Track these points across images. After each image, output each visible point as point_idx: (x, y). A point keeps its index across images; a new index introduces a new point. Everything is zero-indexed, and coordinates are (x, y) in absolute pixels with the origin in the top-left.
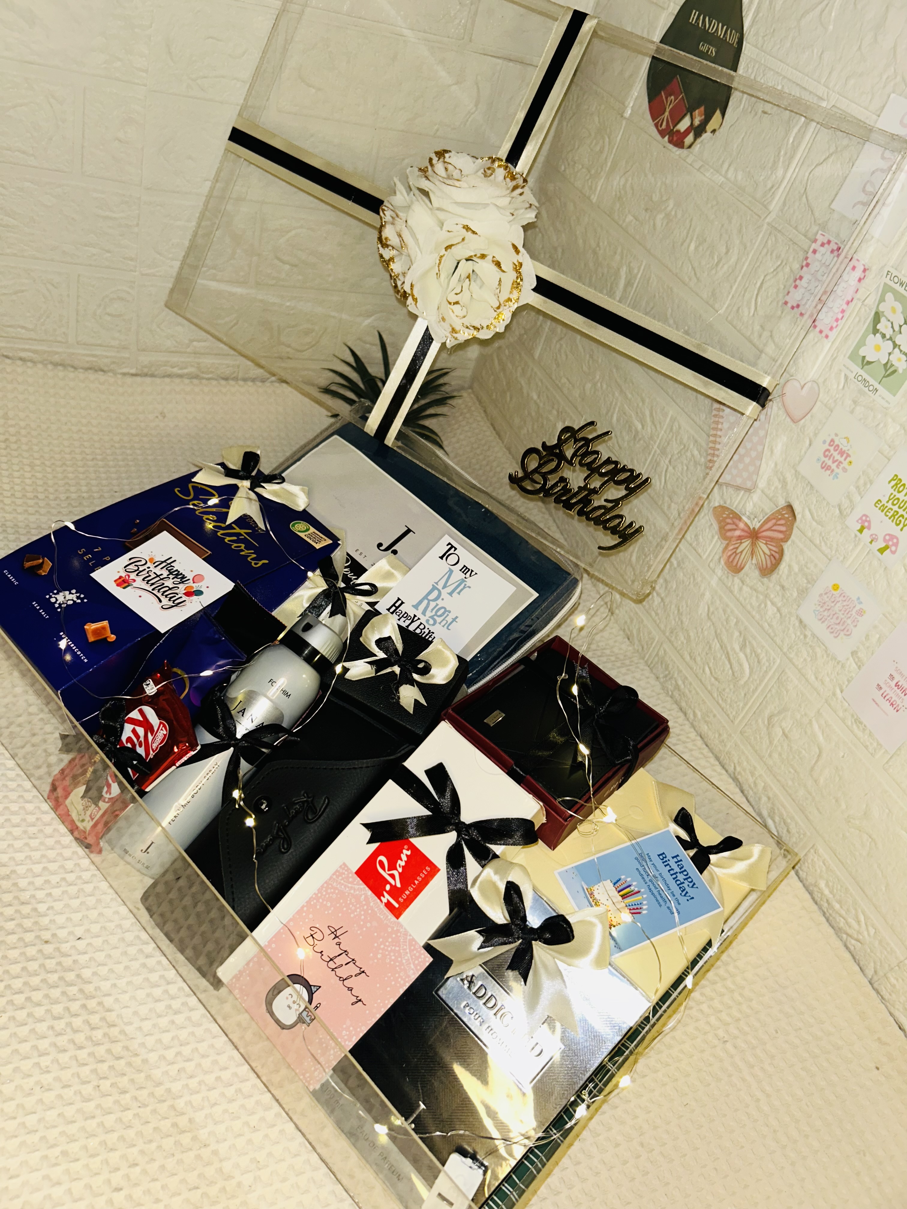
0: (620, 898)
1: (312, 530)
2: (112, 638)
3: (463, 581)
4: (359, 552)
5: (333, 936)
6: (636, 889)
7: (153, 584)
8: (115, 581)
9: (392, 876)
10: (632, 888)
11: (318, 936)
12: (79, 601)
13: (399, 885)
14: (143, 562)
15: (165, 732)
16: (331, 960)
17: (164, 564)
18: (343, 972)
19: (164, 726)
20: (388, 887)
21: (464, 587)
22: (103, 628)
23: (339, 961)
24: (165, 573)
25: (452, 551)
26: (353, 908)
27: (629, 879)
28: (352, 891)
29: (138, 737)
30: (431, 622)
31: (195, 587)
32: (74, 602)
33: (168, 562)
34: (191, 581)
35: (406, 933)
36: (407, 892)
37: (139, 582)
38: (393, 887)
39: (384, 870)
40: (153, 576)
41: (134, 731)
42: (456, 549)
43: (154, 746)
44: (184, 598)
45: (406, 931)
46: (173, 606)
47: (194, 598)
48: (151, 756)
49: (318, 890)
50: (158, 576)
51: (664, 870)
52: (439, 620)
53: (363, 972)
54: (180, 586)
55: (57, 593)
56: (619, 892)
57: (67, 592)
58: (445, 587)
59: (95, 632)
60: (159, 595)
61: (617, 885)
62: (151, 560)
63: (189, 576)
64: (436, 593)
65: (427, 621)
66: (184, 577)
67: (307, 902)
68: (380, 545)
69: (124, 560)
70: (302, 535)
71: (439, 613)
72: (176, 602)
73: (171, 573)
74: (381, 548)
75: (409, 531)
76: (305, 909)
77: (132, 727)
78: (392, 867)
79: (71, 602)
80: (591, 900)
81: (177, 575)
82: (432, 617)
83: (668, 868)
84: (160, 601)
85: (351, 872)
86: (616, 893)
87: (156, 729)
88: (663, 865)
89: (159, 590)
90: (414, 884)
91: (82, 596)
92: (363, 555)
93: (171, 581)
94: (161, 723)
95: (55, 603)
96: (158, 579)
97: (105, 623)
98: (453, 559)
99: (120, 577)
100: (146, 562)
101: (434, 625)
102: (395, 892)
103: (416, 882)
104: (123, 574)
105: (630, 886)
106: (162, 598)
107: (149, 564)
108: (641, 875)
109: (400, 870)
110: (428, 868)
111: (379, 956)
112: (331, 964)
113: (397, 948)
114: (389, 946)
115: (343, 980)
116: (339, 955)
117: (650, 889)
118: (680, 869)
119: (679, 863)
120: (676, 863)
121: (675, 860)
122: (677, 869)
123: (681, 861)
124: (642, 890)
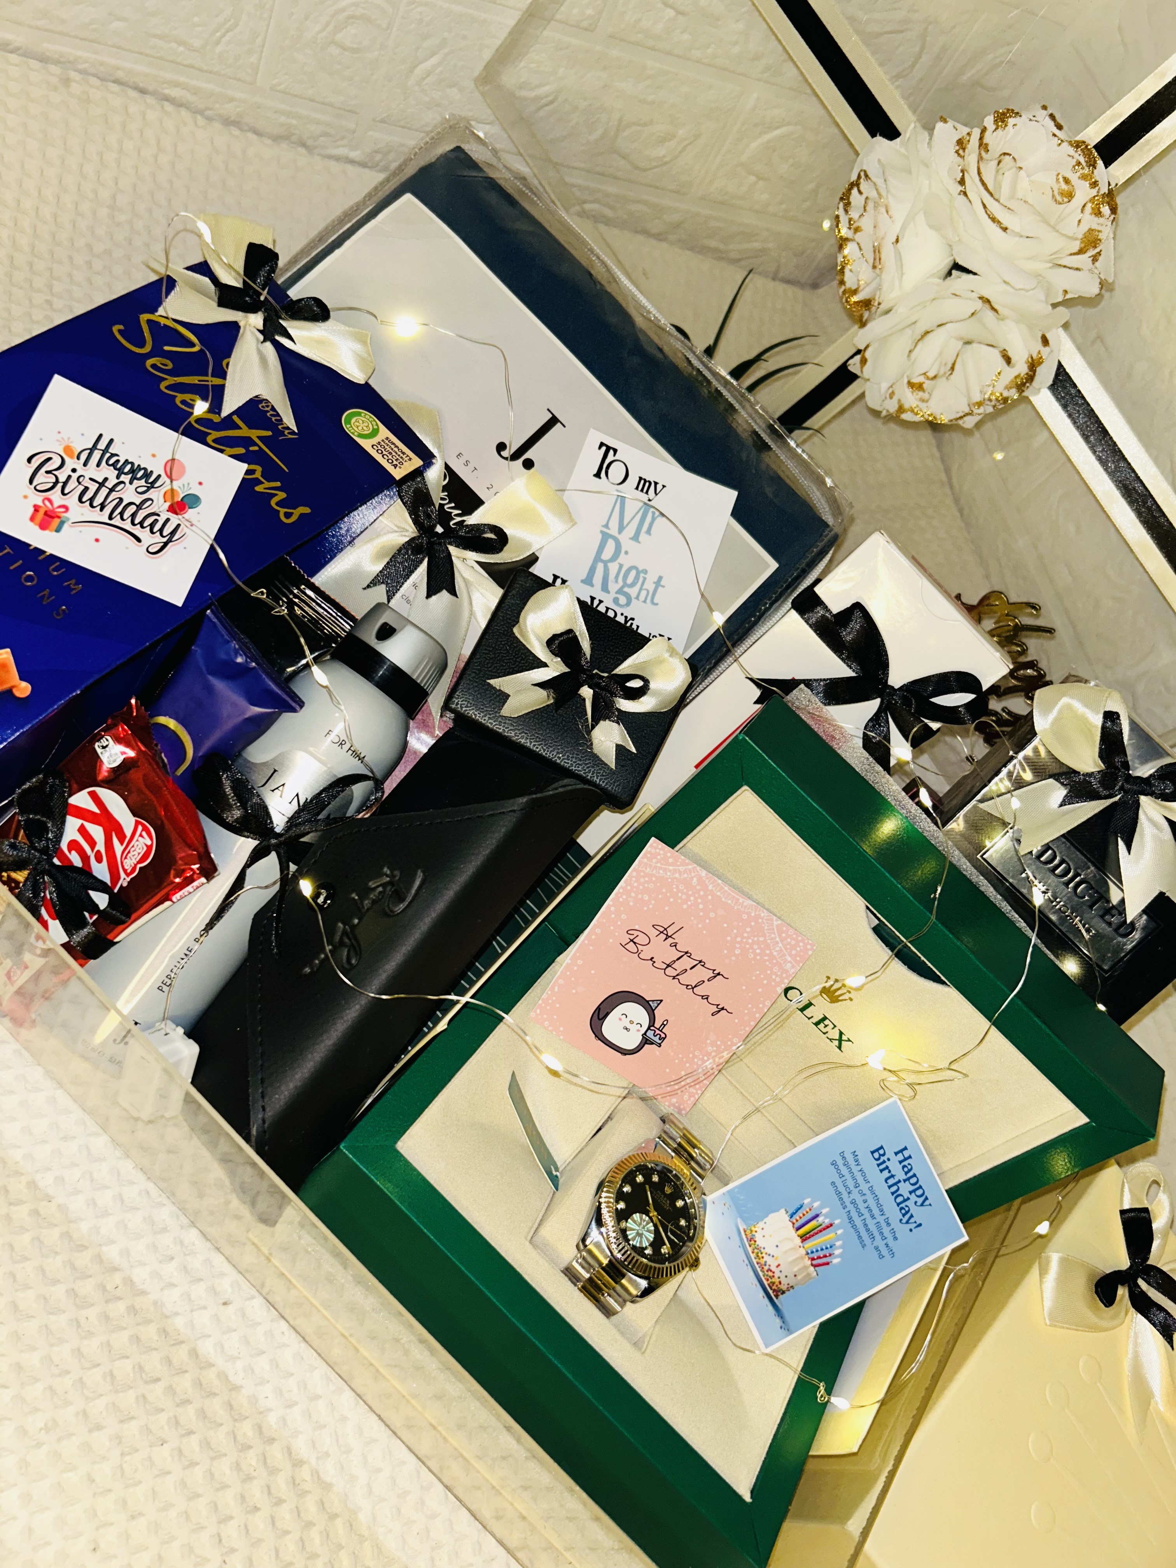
5: (663, 937)
7: (102, 506)
8: (33, 520)
14: (57, 461)
16: (668, 966)
17: (97, 455)
18: (691, 978)
24: (111, 474)
25: (610, 457)
26: (684, 897)
30: (623, 600)
31: (180, 486)
33: (102, 445)
34: (164, 478)
37: (77, 510)
40: (93, 487)
42: (615, 451)
47: (192, 512)
50: (102, 485)
52: (633, 592)
53: (719, 974)
54: (152, 494)
58: (621, 528)
60: (127, 525)
62: (68, 451)
63: (155, 465)
64: (611, 545)
65: (616, 601)
66: (147, 473)
71: (630, 580)
72: (165, 533)
73: (120, 472)
81: (133, 471)
82: (620, 591)
84: (139, 540)
89: (121, 514)
93: (131, 488)
96: (104, 491)
98: (616, 472)
99: (36, 508)
100: (63, 459)
101: (628, 604)
106: (137, 530)
111: (737, 952)
112: (670, 971)
113: (761, 939)
114: (748, 938)
115: (693, 988)
116: (678, 959)
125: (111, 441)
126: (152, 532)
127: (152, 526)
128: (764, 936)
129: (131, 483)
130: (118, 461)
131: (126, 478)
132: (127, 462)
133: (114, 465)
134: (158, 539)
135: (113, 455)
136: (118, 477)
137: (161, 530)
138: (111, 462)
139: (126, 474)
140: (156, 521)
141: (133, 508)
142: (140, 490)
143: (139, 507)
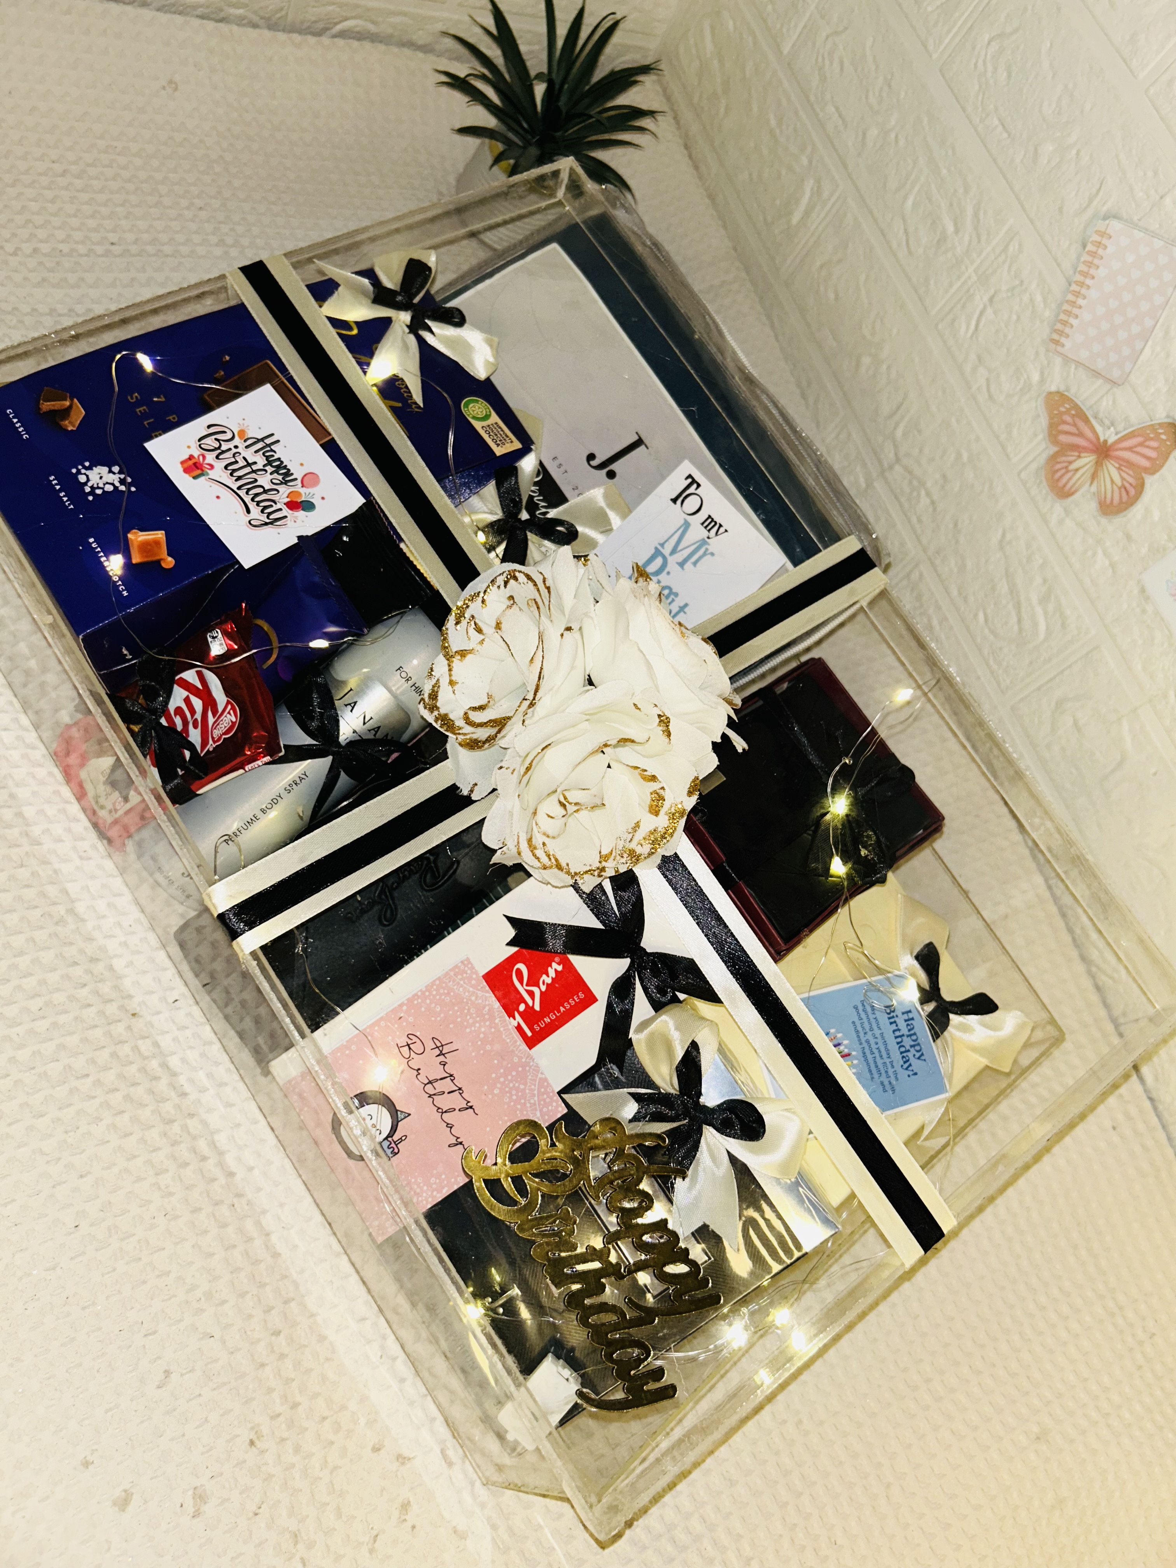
1: (495, 418)
2: (169, 562)
3: (703, 542)
4: (557, 462)
5: (437, 1052)
6: (846, 1051)
7: (239, 478)
8: (182, 463)
9: (531, 994)
11: (415, 1047)
12: (123, 488)
13: (537, 1007)
14: (229, 436)
15: (234, 719)
16: (430, 1082)
17: (260, 445)
18: (444, 1102)
19: (233, 708)
20: (522, 1007)
21: (705, 554)
22: (157, 543)
23: (440, 1086)
24: (261, 461)
26: (471, 1021)
28: (473, 998)
29: (193, 711)
31: (305, 494)
32: (116, 488)
33: (268, 441)
34: (299, 482)
35: (537, 1071)
36: (547, 1020)
37: (219, 472)
38: (529, 1009)
39: (522, 984)
40: (242, 463)
41: (187, 700)
43: (217, 733)
44: (286, 511)
45: (537, 1068)
46: (266, 524)
47: (301, 514)
48: (211, 746)
49: (426, 987)
50: (249, 465)
51: (888, 1030)
53: (471, 1107)
54: (282, 488)
55: (90, 468)
57: (106, 469)
59: (145, 547)
60: (247, 499)
62: (242, 433)
63: (298, 473)
66: (288, 473)
67: (408, 1000)
68: (591, 457)
69: (197, 427)
70: (478, 425)
72: (271, 517)
73: (269, 463)
74: (594, 463)
75: (639, 443)
76: (405, 1008)
77: (185, 693)
78: (533, 981)
79: (109, 488)
81: (278, 467)
83: (894, 1027)
84: (248, 511)
85: (477, 974)
87: (220, 709)
88: (888, 1022)
89: (249, 490)
90: (559, 1011)
91: (129, 480)
92: (562, 469)
93: (269, 477)
94: (228, 703)
95: (86, 484)
96: (248, 470)
97: (160, 535)
99: (191, 457)
100: (233, 438)
102: (530, 1016)
103: (562, 1009)
104: (196, 452)
106: (252, 506)
107: (237, 441)
108: (857, 1032)
109: (543, 988)
110: (582, 996)
111: (496, 1091)
112: (429, 1088)
113: (522, 1087)
114: (511, 1081)
115: (442, 1113)
116: (441, 1079)
117: (864, 1053)
118: (909, 1030)
119: (909, 1022)
120: (906, 1021)
121: (906, 1017)
122: (904, 1031)
123: (913, 1019)
124: (854, 1053)
125: (278, 441)
126: (262, 512)
127: (265, 507)
128: (525, 1084)
129: (271, 474)
130: (273, 456)
131: (269, 469)
132: (279, 459)
133: (267, 458)
134: (264, 518)
135: (272, 450)
136: (264, 466)
137: (269, 514)
138: (267, 454)
139: (273, 467)
140: (271, 506)
141: (261, 490)
142: (274, 481)
143: (265, 491)
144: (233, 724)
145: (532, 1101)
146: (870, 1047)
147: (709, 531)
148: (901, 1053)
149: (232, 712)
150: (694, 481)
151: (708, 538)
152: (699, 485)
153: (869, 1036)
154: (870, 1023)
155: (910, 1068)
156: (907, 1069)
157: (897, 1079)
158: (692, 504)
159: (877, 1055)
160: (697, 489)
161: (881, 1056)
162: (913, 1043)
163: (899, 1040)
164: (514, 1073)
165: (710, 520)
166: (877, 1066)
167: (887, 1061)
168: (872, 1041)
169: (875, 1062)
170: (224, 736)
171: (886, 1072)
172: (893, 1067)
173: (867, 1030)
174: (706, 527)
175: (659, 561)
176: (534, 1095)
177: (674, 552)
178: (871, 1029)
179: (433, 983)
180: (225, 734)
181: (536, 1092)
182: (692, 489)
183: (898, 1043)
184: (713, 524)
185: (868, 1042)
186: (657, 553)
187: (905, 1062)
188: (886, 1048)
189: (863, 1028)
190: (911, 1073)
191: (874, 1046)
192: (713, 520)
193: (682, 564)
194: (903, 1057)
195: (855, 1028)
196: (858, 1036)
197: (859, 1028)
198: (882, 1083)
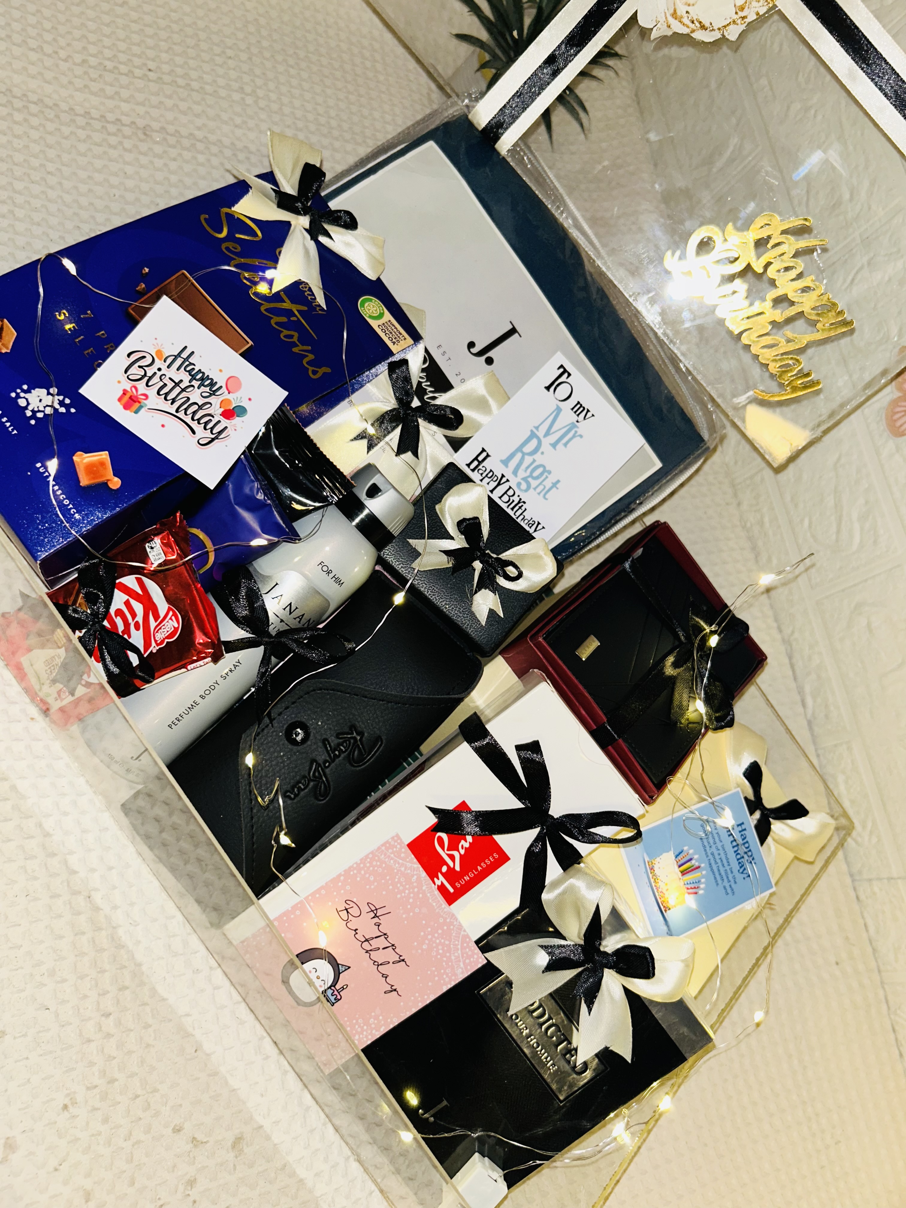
0: (680, 874)
1: (388, 316)
2: (115, 483)
3: (573, 426)
4: (441, 350)
5: (372, 915)
6: (697, 864)
8: (120, 400)
9: (452, 857)
10: (693, 862)
11: (354, 911)
12: (63, 409)
13: (458, 868)
14: (149, 359)
15: (176, 626)
16: (366, 940)
19: (174, 614)
20: (444, 869)
21: (573, 436)
22: (102, 463)
23: (375, 943)
26: (401, 888)
27: (691, 851)
28: (402, 869)
31: (233, 400)
32: (56, 410)
34: (225, 390)
35: (460, 927)
36: (467, 878)
38: (451, 870)
39: (443, 849)
41: (128, 604)
43: (159, 637)
45: (460, 925)
48: (154, 648)
49: (361, 860)
53: (403, 960)
55: (28, 391)
56: (680, 866)
57: (44, 391)
59: (92, 469)
61: (679, 858)
67: (345, 870)
68: (471, 345)
70: (374, 324)
74: (474, 350)
75: (512, 331)
76: (342, 878)
77: (125, 597)
78: (453, 846)
79: (50, 411)
80: (651, 876)
84: (194, 432)
85: (402, 842)
86: (676, 867)
87: (162, 615)
90: (477, 870)
91: (67, 401)
92: (446, 357)
94: (169, 609)
95: (26, 408)
97: (105, 455)
99: (123, 390)
100: (153, 361)
102: (451, 875)
103: (479, 868)
104: (127, 385)
105: (691, 860)
108: (704, 846)
109: (462, 852)
110: (496, 856)
111: (424, 947)
114: (437, 938)
115: (378, 965)
116: (376, 937)
117: (710, 864)
118: (743, 840)
119: (743, 833)
120: (740, 832)
121: (740, 828)
122: (740, 841)
123: (745, 830)
124: (703, 865)
128: (450, 940)
144: (176, 629)
145: (456, 954)
146: (714, 858)
147: (578, 415)
148: (738, 860)
149: (173, 618)
150: (565, 371)
151: (577, 421)
152: (569, 375)
153: (714, 849)
154: (714, 838)
155: (745, 872)
156: (742, 873)
157: (735, 882)
158: (563, 392)
159: (720, 864)
160: (567, 378)
161: (723, 865)
162: (746, 850)
163: (736, 849)
164: (440, 931)
165: (579, 406)
166: (720, 874)
167: (728, 868)
168: (716, 853)
169: (719, 870)
170: (166, 640)
171: (728, 877)
172: (732, 872)
173: (712, 844)
174: (575, 412)
175: (534, 443)
176: (458, 949)
177: (547, 434)
178: (715, 843)
179: (367, 857)
180: (167, 638)
181: (459, 947)
182: (564, 378)
183: (735, 852)
184: (582, 409)
185: (713, 854)
186: (533, 435)
187: (741, 867)
188: (726, 857)
189: (709, 843)
190: (745, 876)
191: (717, 857)
192: (581, 405)
193: (554, 445)
194: (739, 863)
195: (703, 844)
196: (705, 850)
197: (706, 844)
198: (725, 888)
